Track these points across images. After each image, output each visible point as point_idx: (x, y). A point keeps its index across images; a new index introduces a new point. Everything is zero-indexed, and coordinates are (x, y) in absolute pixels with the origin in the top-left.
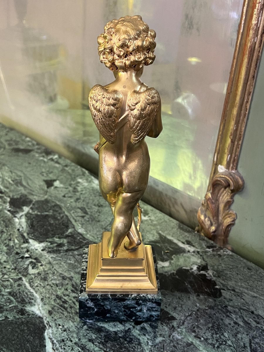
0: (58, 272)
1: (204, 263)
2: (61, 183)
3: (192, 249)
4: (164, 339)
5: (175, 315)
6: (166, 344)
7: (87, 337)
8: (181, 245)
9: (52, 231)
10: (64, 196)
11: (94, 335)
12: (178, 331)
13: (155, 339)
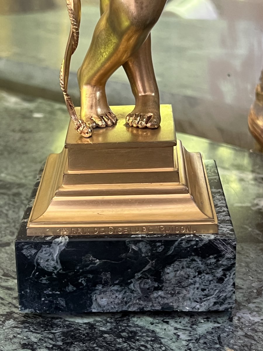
4: (216, 325)
6: (225, 334)
7: (15, 340)
11: (35, 335)
12: (249, 309)
13: (194, 326)
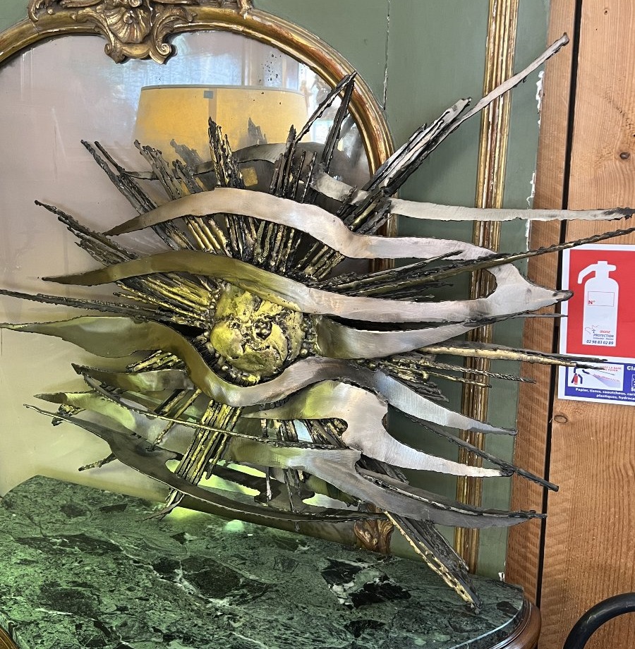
0: (260, 619)
1: (382, 574)
2: (192, 535)
3: (366, 565)
4: (384, 640)
5: (382, 621)
8: (355, 564)
9: (225, 585)
10: (207, 548)
12: (392, 632)
13: (378, 642)
